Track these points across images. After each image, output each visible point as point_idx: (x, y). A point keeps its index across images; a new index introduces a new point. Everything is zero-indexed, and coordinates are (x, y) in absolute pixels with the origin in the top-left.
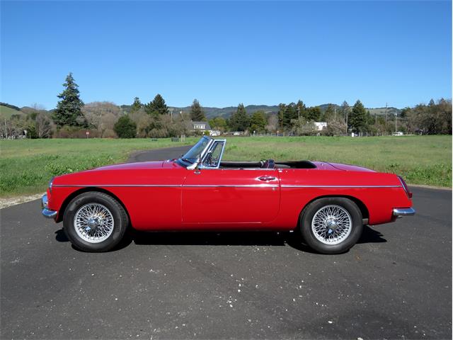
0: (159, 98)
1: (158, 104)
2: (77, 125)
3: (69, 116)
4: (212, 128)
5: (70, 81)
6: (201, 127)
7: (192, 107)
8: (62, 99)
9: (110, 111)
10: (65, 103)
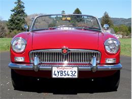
0: (77, 11)
3: (17, 24)
4: (116, 32)
7: (103, 17)
8: (14, 12)
9: (44, 21)
10: (15, 15)
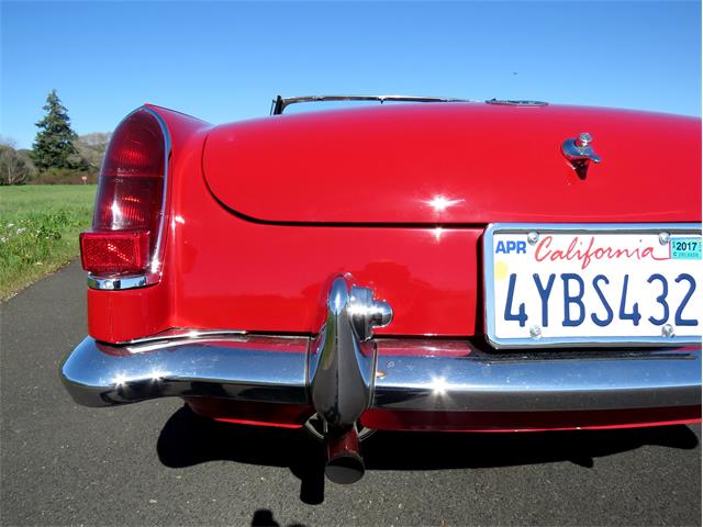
2: (70, 167)
5: (53, 102)
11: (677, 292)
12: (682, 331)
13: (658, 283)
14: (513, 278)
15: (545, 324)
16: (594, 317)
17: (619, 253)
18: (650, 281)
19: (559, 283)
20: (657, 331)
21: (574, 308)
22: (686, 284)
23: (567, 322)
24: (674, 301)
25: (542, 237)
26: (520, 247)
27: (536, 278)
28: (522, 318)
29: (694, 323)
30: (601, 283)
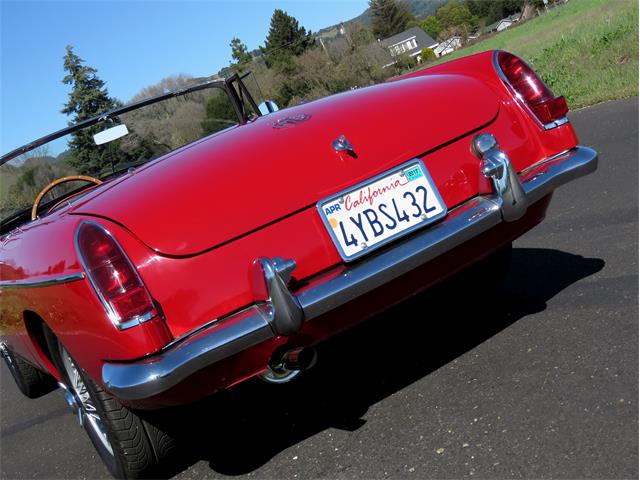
1: (286, 34)
5: (74, 67)
6: (408, 45)
11: (419, 197)
12: (430, 215)
13: (408, 196)
14: (341, 224)
15: (367, 240)
16: (387, 226)
17: (384, 190)
18: (405, 196)
19: (363, 217)
20: (419, 220)
21: (376, 226)
22: (421, 191)
23: (377, 234)
24: (420, 202)
25: (345, 198)
26: (337, 207)
27: (352, 219)
28: (355, 242)
29: (434, 208)
30: (383, 208)
